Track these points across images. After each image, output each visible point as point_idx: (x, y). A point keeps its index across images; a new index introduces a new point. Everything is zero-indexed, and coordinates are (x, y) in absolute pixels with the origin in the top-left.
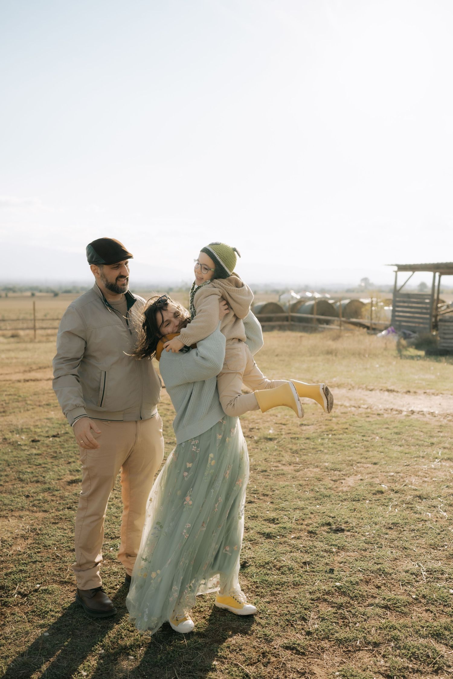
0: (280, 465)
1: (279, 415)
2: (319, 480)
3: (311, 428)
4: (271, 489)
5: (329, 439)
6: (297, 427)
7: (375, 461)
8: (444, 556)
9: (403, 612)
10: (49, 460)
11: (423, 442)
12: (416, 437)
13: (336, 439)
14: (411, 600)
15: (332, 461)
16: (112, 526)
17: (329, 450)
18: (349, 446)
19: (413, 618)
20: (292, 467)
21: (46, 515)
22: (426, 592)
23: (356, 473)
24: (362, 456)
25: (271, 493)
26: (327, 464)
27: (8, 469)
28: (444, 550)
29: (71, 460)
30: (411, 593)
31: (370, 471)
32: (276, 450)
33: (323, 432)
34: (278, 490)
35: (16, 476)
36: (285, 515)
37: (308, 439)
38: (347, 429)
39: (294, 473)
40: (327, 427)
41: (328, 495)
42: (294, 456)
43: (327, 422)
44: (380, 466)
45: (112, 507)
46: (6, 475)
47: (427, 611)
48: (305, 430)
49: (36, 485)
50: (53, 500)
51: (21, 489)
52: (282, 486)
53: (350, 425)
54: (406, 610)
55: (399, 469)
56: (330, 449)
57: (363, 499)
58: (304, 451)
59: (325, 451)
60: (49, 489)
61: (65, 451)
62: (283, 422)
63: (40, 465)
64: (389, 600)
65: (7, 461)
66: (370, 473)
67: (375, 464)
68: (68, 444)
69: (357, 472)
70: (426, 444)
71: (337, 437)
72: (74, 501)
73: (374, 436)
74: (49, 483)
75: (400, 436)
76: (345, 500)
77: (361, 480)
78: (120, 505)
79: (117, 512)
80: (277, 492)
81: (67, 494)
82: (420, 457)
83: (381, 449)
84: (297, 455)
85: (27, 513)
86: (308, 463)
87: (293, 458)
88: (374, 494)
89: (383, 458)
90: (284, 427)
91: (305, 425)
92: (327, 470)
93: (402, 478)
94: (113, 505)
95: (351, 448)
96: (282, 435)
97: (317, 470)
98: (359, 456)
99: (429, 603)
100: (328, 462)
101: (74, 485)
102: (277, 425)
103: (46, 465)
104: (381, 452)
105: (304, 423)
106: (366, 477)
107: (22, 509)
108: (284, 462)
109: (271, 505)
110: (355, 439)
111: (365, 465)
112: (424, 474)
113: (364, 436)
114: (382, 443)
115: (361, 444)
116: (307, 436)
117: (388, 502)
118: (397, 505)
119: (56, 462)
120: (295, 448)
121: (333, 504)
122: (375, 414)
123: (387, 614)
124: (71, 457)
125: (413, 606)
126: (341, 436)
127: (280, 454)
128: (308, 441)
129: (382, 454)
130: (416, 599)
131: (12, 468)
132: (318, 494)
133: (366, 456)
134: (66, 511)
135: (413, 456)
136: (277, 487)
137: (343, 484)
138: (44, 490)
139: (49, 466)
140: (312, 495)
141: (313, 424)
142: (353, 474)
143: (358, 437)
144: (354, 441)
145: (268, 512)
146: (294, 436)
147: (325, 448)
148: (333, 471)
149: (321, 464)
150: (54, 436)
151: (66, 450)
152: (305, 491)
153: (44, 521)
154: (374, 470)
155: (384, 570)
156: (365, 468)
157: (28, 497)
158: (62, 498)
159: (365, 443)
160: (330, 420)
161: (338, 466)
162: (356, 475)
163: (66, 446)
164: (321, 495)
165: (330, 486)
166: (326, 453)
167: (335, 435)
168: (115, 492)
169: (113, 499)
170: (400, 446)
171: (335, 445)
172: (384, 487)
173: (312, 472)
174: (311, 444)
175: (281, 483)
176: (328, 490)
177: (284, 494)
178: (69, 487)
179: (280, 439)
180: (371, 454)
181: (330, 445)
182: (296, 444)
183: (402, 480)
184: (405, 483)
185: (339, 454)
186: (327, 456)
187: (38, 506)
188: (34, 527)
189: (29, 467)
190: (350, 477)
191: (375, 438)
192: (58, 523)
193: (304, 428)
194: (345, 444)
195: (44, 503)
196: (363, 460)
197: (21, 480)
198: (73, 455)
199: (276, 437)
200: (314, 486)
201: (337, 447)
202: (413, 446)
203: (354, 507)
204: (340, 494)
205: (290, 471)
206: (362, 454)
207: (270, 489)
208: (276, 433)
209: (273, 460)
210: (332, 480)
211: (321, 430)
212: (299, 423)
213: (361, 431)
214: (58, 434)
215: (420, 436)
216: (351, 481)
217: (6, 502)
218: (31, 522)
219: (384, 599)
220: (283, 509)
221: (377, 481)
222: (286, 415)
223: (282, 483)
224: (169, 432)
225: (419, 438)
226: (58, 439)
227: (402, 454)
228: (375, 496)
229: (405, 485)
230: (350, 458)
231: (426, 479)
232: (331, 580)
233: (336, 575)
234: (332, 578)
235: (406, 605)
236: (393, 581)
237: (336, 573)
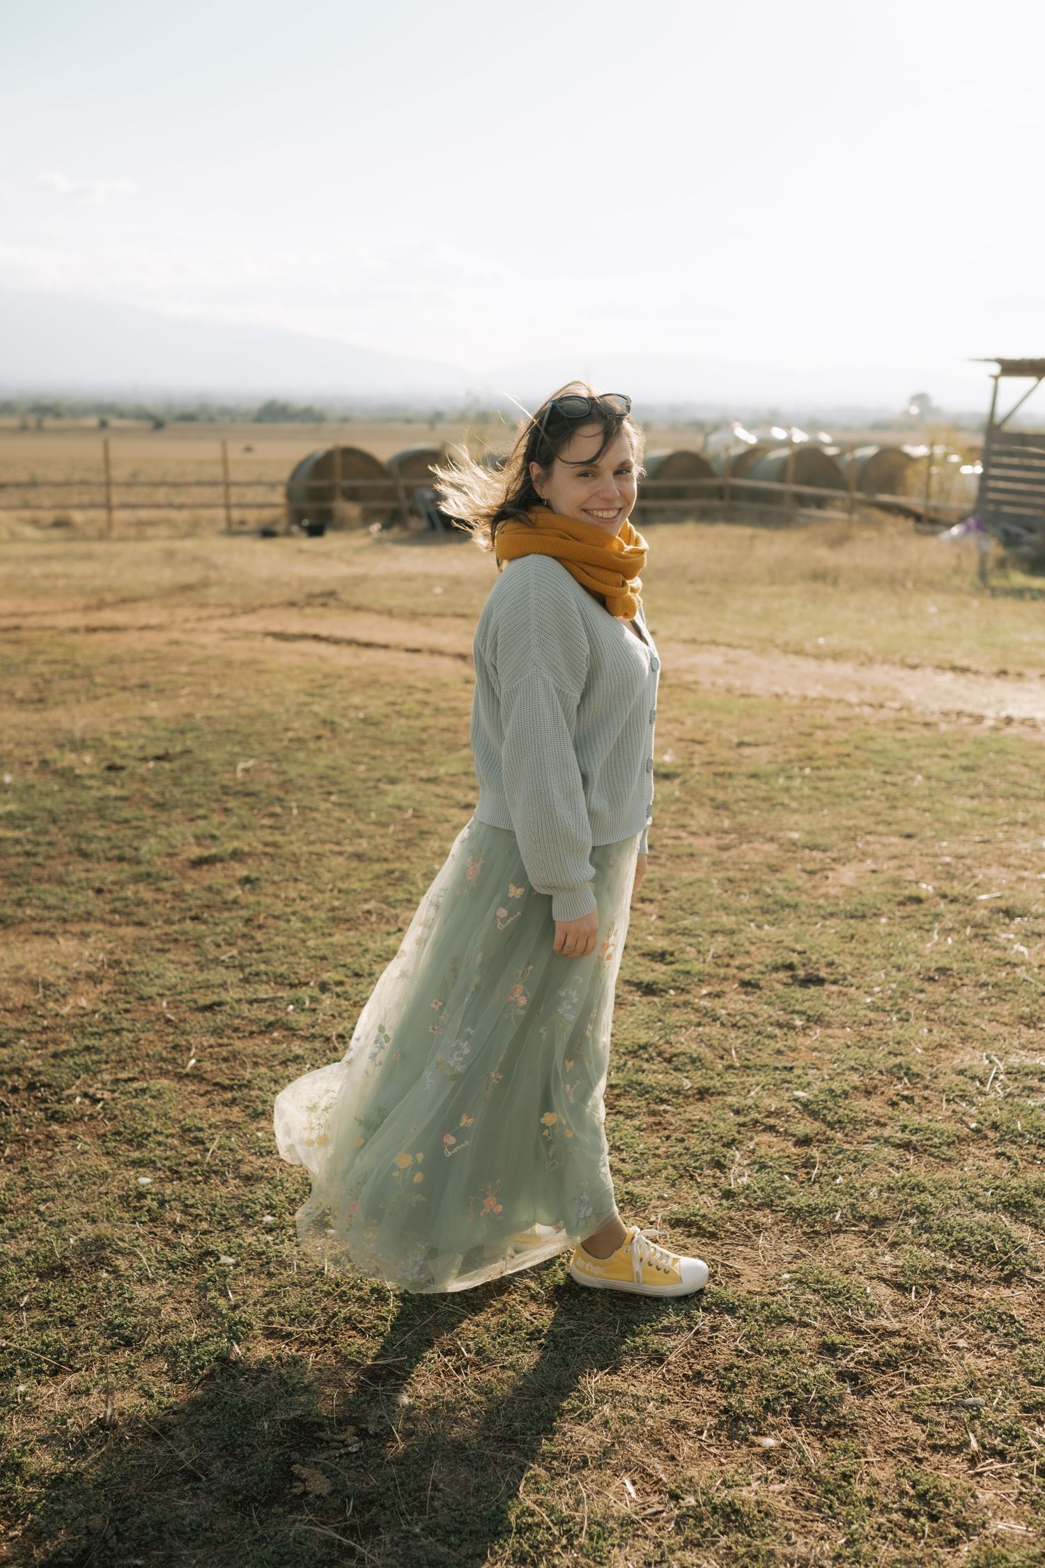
0: (684, 834)
1: (689, 722)
2: (774, 869)
3: (763, 754)
4: (661, 886)
5: (804, 777)
6: (730, 748)
7: (908, 830)
10: (148, 812)
11: (1026, 790)
12: (1012, 779)
13: (820, 779)
14: (964, 1132)
15: (807, 828)
16: (291, 959)
17: (801, 804)
18: (851, 795)
19: (966, 1169)
20: (712, 841)
21: (142, 932)
22: (1000, 1116)
23: (861, 857)
24: (879, 818)
25: (660, 897)
26: (795, 835)
27: (53, 829)
29: (201, 812)
30: (966, 1118)
31: (894, 851)
32: (677, 800)
33: (790, 761)
34: (676, 889)
35: (73, 845)
36: (691, 945)
37: (754, 776)
38: (848, 755)
39: (717, 853)
40: (801, 751)
41: (793, 903)
42: (718, 815)
43: (802, 740)
44: (920, 841)
45: (293, 918)
46: (50, 844)
47: (1000, 1155)
48: (748, 757)
49: (119, 866)
50: (157, 901)
51: (83, 875)
52: (687, 881)
53: (857, 748)
54: (951, 1152)
55: (964, 850)
56: (805, 801)
57: (875, 915)
58: (742, 804)
59: (794, 805)
60: (149, 875)
61: (185, 793)
62: (699, 736)
63: (126, 821)
64: (916, 1131)
65: (50, 812)
66: (895, 857)
67: (909, 836)
68: (190, 776)
69: (864, 854)
70: (1033, 794)
71: (822, 773)
72: (206, 903)
73: (911, 773)
74: (149, 862)
75: (972, 775)
76: (832, 915)
77: (874, 872)
78: (311, 913)
79: (303, 930)
80: (674, 894)
81: (188, 887)
82: (1016, 823)
83: (925, 804)
84: (727, 813)
85: (100, 926)
86: (751, 831)
87: (717, 819)
88: (901, 904)
89: (930, 824)
90: (698, 748)
91: (749, 745)
92: (793, 848)
93: (969, 869)
94: (294, 913)
95: (856, 800)
96: (692, 765)
97: (771, 847)
98: (873, 819)
99: (1004, 1140)
100: (796, 831)
101: (205, 867)
102: (683, 744)
103: (141, 823)
104: (925, 811)
105: (746, 739)
106: (885, 866)
107: (88, 916)
108: (694, 829)
109: (659, 923)
110: (865, 779)
111: (885, 840)
112: (1023, 862)
113: (887, 773)
114: (930, 789)
115: (878, 792)
116: (752, 769)
117: (931, 923)
118: (951, 930)
119: (163, 817)
120: (721, 796)
121: (803, 923)
122: (913, 723)
123: (908, 1160)
124: (199, 806)
125: (969, 1146)
126: (832, 773)
127: (685, 809)
128: (753, 782)
129: (927, 814)
130: (977, 1131)
131: (61, 829)
132: (770, 900)
133: (890, 819)
134: (189, 925)
135: (1000, 821)
136: (674, 884)
137: (830, 881)
138: (137, 879)
139: (147, 825)
140: (755, 902)
141: (767, 744)
142: (855, 857)
143: (873, 775)
144: (863, 784)
145: (650, 938)
146: (721, 769)
147: (793, 798)
148: (807, 851)
149: (781, 834)
150: (158, 758)
151: (187, 789)
152: (739, 894)
153: (137, 946)
154: (906, 851)
155: (909, 1069)
156: (884, 845)
157: (99, 891)
158: (178, 895)
159: (890, 789)
160: (810, 735)
161: (820, 840)
162: (861, 861)
163: (186, 780)
164: (776, 903)
165: (800, 883)
166: (795, 811)
167: (818, 768)
168: (302, 886)
169: (294, 900)
170: (972, 797)
171: (817, 794)
172: (926, 888)
173: (758, 852)
174: (761, 789)
175: (685, 874)
176: (795, 893)
177: (689, 900)
178: (193, 873)
179: (687, 777)
180: (900, 814)
181: (806, 791)
182: (724, 788)
183: (968, 874)
184: (976, 881)
185: (826, 812)
186: (797, 817)
187: (125, 913)
188: (115, 957)
189: (103, 826)
190: (848, 865)
191: (912, 779)
192: (169, 950)
193: (747, 751)
194: (842, 790)
195: (138, 905)
196: (881, 828)
197: (85, 855)
198: (202, 801)
199: (679, 770)
200: (762, 882)
201: (821, 796)
202: (1002, 797)
203: (851, 931)
204: (822, 901)
205: (708, 850)
206: (878, 814)
207: (657, 888)
208: (680, 762)
209: (668, 822)
210: (804, 871)
211: (786, 757)
212: (735, 740)
213: (881, 761)
214: (167, 754)
215: (1022, 775)
216: (847, 874)
217: (52, 900)
218: (109, 946)
219: (904, 1128)
220: (685, 932)
221: (910, 874)
222: (705, 721)
223: (686, 876)
224: (427, 754)
225: (1019, 780)
226: (167, 766)
227: (975, 816)
228: (901, 908)
229: (976, 885)
230: (851, 823)
231: (1026, 874)
232: (786, 1085)
233: (799, 1077)
234: (789, 1082)
235: (953, 1142)
236: (927, 1093)
237: (797, 1072)
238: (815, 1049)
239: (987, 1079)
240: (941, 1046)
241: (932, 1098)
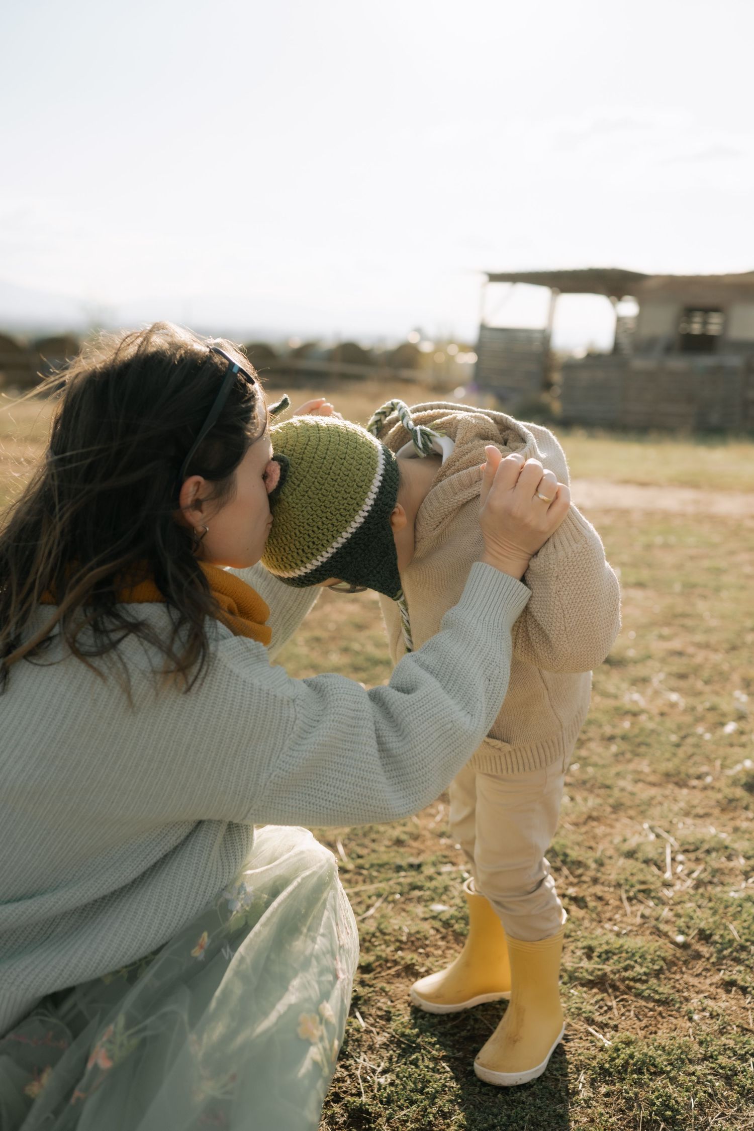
8: (713, 803)
9: (657, 997)
14: (669, 951)
19: (696, 1017)
22: (704, 920)
28: (705, 788)
30: (664, 927)
47: (728, 985)
54: (665, 989)
64: (607, 956)
99: (724, 957)
123: (610, 1008)
125: (683, 973)
130: (685, 946)
155: (566, 855)
200: (350, 640)
219: (589, 952)
232: (417, 893)
233: (431, 878)
234: (420, 888)
235: (661, 971)
236: (598, 890)
237: (429, 870)
238: (442, 835)
239: (664, 861)
240: (590, 818)
241: (607, 897)
